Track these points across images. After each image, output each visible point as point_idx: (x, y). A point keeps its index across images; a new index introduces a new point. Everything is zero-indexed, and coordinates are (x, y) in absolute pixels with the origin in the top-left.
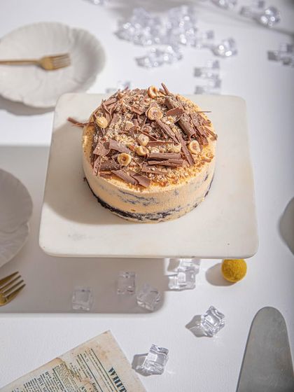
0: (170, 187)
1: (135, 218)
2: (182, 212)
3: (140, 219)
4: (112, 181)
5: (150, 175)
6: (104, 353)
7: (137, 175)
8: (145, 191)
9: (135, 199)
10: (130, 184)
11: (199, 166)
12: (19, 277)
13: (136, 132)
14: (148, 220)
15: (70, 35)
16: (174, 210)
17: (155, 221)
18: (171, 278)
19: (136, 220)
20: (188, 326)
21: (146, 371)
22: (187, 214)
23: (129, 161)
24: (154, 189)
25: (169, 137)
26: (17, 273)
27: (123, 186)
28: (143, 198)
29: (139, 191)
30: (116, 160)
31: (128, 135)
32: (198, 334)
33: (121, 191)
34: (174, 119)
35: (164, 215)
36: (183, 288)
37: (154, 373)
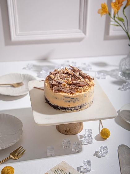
0: (83, 93)
1: (70, 110)
2: (86, 107)
3: (72, 110)
4: (61, 94)
5: (75, 89)
6: (64, 168)
7: (70, 90)
8: (74, 95)
9: (70, 99)
10: (68, 93)
11: (91, 86)
12: (22, 148)
13: (66, 78)
14: (74, 110)
15: (22, 76)
16: (84, 105)
17: (77, 111)
18: (82, 141)
19: (70, 111)
20: (94, 155)
21: (83, 172)
22: (88, 108)
23: (66, 86)
24: (77, 94)
25: (78, 78)
26: (21, 147)
27: (65, 94)
28: (73, 98)
29: (72, 95)
30: (61, 86)
31: (63, 79)
32: (99, 157)
33: (65, 97)
34: (78, 73)
35: (81, 107)
36: (88, 143)
37: (87, 172)
